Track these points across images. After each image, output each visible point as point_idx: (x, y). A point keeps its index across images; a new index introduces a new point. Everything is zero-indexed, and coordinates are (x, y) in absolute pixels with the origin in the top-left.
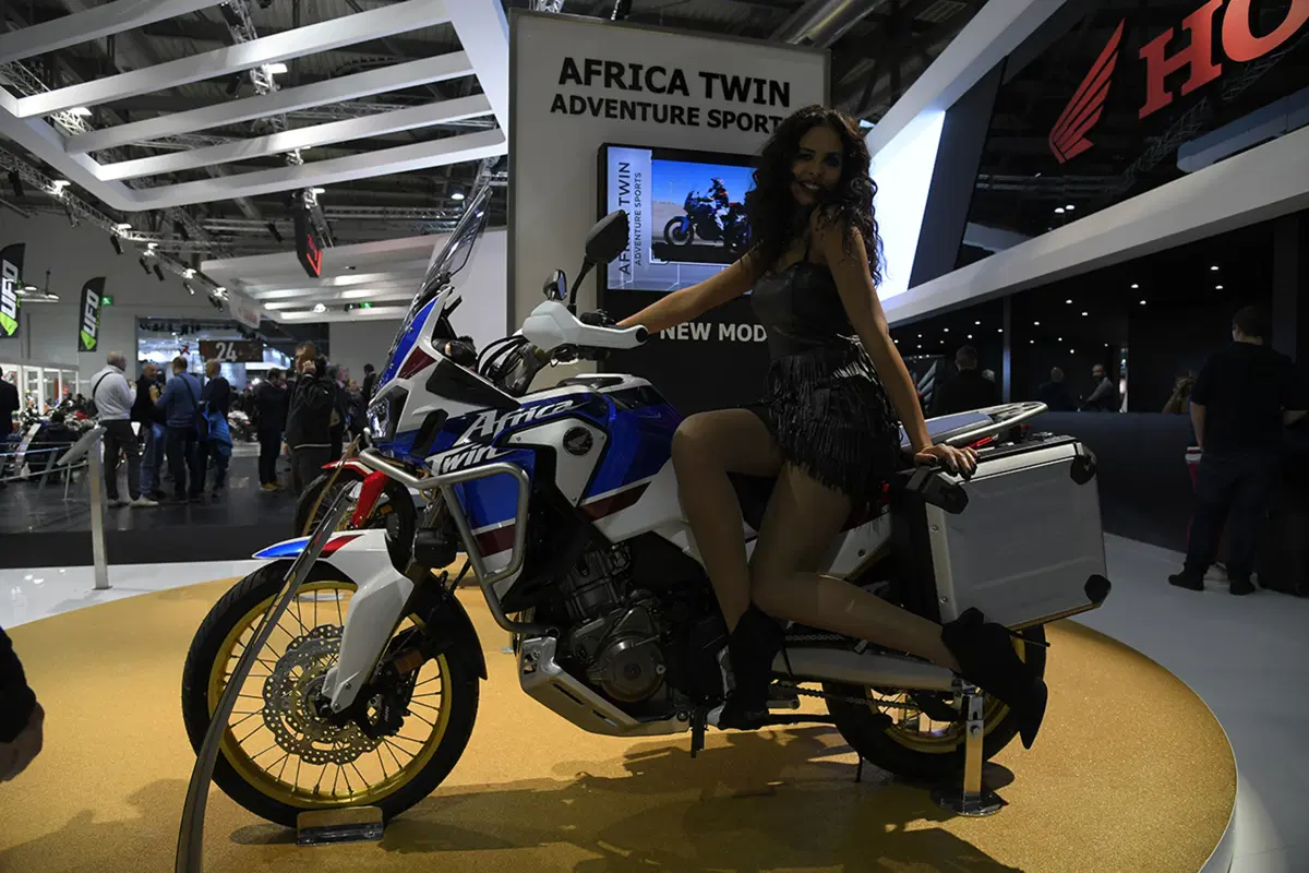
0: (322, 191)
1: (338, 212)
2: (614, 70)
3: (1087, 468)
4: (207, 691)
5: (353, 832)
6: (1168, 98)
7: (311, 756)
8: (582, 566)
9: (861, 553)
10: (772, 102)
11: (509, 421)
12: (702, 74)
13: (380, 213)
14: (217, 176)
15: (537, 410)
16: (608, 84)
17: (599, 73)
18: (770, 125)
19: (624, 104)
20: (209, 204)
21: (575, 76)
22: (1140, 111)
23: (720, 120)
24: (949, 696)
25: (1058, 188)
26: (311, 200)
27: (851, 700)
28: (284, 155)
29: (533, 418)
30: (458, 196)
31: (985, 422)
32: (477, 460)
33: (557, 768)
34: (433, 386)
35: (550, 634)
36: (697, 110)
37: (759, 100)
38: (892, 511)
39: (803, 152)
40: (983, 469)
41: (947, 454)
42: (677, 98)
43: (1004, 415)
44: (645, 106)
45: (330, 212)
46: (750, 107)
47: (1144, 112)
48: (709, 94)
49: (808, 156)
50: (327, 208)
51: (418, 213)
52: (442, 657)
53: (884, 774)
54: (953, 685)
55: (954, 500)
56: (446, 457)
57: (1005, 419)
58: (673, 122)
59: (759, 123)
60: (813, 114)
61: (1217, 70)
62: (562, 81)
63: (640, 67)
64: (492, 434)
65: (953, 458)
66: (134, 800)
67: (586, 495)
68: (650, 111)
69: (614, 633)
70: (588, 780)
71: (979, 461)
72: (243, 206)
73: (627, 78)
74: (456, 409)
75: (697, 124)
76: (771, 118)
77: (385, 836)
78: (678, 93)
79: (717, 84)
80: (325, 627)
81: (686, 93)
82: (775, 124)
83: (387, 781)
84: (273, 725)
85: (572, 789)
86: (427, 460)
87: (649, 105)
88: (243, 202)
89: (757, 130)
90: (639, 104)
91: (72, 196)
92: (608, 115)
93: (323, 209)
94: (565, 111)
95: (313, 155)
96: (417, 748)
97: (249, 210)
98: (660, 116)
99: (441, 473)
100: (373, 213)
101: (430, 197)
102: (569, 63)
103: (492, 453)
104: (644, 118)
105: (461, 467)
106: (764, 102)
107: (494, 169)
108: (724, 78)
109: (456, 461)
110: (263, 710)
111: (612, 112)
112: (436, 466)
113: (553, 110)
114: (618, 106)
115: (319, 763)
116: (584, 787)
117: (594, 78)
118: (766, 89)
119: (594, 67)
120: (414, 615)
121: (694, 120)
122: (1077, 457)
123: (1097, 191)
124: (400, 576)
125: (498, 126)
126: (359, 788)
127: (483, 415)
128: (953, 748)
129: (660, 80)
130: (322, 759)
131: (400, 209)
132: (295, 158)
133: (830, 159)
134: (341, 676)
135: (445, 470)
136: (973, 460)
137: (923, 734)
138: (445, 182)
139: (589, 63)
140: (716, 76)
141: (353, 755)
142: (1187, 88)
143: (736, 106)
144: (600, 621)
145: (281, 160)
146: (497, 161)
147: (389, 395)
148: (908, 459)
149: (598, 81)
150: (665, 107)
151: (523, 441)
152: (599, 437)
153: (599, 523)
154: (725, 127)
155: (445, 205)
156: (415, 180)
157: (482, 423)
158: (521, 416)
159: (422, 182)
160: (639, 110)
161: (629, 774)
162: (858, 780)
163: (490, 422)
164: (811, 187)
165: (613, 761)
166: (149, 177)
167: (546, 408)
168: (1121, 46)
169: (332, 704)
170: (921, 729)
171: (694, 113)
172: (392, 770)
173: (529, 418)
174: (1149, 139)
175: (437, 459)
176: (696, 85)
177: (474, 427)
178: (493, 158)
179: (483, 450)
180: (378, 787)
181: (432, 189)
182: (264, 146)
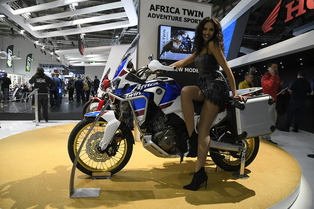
0: (85, 34)
1: (88, 39)
2: (163, 8)
3: (272, 101)
4: (73, 145)
5: (104, 177)
6: (292, 18)
7: (96, 160)
8: (158, 120)
9: (220, 119)
10: (199, 16)
11: (144, 87)
12: (183, 9)
13: (98, 40)
14: (59, 30)
15: (150, 84)
16: (161, 11)
17: (159, 8)
18: (198, 22)
19: (165, 16)
20: (57, 37)
21: (154, 9)
22: (285, 21)
23: (187, 20)
24: (237, 152)
25: (263, 39)
26: (82, 37)
27: (216, 152)
28: (76, 25)
29: (149, 86)
30: (117, 37)
31: (248, 91)
32: (136, 95)
33: (149, 166)
34: (127, 78)
35: (150, 135)
36: (182, 18)
37: (196, 16)
38: (227, 110)
39: (205, 28)
40: (249, 101)
41: (240, 97)
42: (177, 15)
43: (253, 90)
44: (169, 16)
45: (86, 39)
46: (194, 18)
47: (286, 21)
48: (184, 14)
49: (206, 29)
50: (86, 38)
51: (107, 40)
52: (125, 139)
53: (222, 170)
54: (239, 150)
55: (242, 107)
56: (129, 94)
57: (253, 91)
58: (176, 20)
59: (196, 21)
60: (207, 19)
61: (305, 11)
62: (151, 10)
63: (169, 7)
64: (140, 89)
65: (242, 98)
66: (55, 169)
67: (160, 104)
68: (171, 17)
69: (164, 135)
70: (155, 168)
71: (248, 99)
72: (65, 38)
73: (166, 10)
74: (132, 84)
75: (181, 21)
76: (199, 20)
77: (112, 178)
78: (177, 13)
79: (186, 12)
80: (99, 132)
81: (179, 14)
82: (200, 21)
83: (112, 167)
84: (88, 153)
85: (152, 170)
86: (125, 95)
87: (170, 16)
88: (65, 37)
89: (195, 23)
90: (168, 16)
91: (25, 34)
92: (161, 18)
93: (85, 39)
94: (151, 17)
95: (83, 26)
96: (118, 160)
97: (66, 39)
98: (173, 19)
99: (128, 98)
100: (97, 40)
101: (110, 36)
102: (152, 6)
103: (140, 93)
104: (169, 19)
105: (133, 96)
106: (197, 16)
107: (127, 30)
108: (188, 10)
109: (132, 95)
110: (86, 149)
111: (162, 18)
112: (127, 96)
113: (148, 17)
114: (163, 16)
115: (97, 162)
116: (155, 170)
117: (158, 9)
118: (198, 13)
119: (158, 7)
120: (119, 130)
121: (181, 20)
122: (270, 99)
123: (272, 40)
124: (117, 121)
125: (128, 20)
126: (106, 168)
127: (138, 85)
128: (238, 164)
129: (173, 10)
130: (98, 161)
131: (103, 39)
132: (79, 26)
133: (211, 30)
134: (104, 143)
135: (129, 97)
136: (246, 99)
137: (231, 161)
138: (114, 33)
139: (157, 6)
140: (186, 10)
141: (105, 160)
142: (297, 15)
143: (190, 17)
144: (162, 132)
145: (75, 27)
146: (127, 28)
147: (116, 80)
148: (231, 99)
149: (159, 10)
150: (174, 17)
151: (147, 91)
152: (164, 91)
153: (163, 110)
154: (188, 22)
155: (114, 39)
156: (106, 32)
157: (138, 87)
158: (146, 85)
159: (108, 33)
160: (168, 17)
161: (164, 168)
162: (216, 171)
163: (139, 87)
164: (207, 36)
165: (161, 165)
166: (44, 30)
167: (152, 84)
168: (281, 5)
169: (101, 149)
170: (230, 160)
171: (181, 18)
172: (113, 164)
173: (148, 86)
174: (286, 27)
175: (127, 95)
176: (181, 12)
177: (136, 88)
178: (126, 27)
179: (138, 93)
180: (110, 168)
181: (111, 34)
182: (72, 23)
